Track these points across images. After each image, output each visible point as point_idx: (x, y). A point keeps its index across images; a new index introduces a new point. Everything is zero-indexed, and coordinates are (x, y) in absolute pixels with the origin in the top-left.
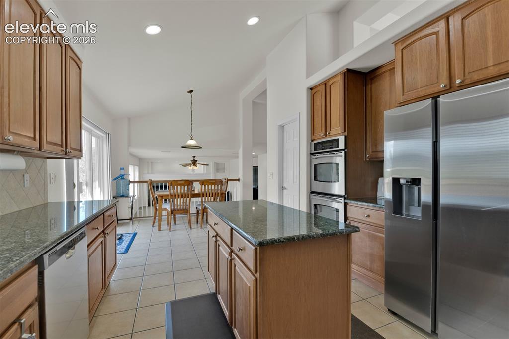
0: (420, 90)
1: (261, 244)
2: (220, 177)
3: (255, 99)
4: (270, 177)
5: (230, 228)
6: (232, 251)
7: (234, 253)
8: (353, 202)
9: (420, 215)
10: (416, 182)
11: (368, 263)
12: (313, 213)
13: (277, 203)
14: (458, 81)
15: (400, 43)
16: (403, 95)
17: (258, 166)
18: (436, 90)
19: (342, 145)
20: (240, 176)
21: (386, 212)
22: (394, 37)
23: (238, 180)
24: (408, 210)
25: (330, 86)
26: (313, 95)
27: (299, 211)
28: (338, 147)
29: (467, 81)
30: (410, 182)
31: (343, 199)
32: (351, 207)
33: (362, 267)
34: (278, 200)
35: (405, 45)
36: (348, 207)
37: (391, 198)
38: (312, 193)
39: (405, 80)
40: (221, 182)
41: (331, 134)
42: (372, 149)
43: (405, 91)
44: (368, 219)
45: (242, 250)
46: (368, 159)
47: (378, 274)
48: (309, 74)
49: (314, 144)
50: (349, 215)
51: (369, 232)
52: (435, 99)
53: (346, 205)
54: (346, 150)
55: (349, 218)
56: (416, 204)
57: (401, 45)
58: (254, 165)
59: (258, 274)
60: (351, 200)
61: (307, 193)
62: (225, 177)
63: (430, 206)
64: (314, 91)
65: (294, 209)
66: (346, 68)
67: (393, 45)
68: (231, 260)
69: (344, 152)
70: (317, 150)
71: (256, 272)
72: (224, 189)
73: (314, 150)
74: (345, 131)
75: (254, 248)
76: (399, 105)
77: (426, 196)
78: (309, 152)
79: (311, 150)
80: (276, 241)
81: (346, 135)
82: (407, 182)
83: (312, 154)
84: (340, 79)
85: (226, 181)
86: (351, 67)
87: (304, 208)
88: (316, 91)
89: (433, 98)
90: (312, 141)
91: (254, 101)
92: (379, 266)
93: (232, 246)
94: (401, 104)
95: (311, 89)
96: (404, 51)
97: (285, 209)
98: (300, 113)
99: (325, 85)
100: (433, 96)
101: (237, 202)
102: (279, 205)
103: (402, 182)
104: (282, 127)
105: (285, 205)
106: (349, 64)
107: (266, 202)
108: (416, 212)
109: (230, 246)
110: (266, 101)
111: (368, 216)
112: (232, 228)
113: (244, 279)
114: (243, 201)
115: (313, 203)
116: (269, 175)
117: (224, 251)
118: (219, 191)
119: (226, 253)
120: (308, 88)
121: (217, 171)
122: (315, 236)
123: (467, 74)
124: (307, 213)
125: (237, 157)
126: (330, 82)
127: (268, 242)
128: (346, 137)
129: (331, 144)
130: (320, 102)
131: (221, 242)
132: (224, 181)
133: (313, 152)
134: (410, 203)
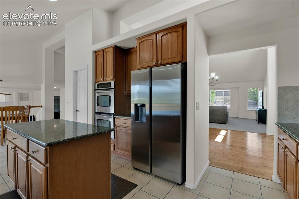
0: (146, 63)
1: (49, 145)
2: (24, 104)
3: (56, 50)
4: (67, 104)
5: (27, 139)
6: (28, 155)
7: (30, 156)
8: (118, 117)
9: (145, 120)
10: (144, 105)
11: (125, 147)
12: (96, 125)
13: (73, 121)
14: (159, 62)
15: (139, 39)
16: (140, 64)
17: (59, 97)
18: (152, 65)
19: (112, 86)
20: (43, 103)
21: (132, 120)
22: (136, 36)
23: (41, 106)
24: (141, 118)
25: (106, 53)
26: (97, 56)
27: (88, 124)
28: (110, 87)
29: (162, 63)
30: (141, 105)
31: (113, 115)
32: (117, 120)
33: (122, 150)
34: (73, 119)
35: (141, 41)
36: (116, 119)
37: (134, 114)
38: (96, 113)
39: (141, 58)
40: (23, 108)
41: (106, 80)
42: (128, 89)
43: (141, 63)
44: (125, 125)
45: (36, 152)
46: (126, 94)
47: (129, 152)
48: (94, 43)
49: (97, 84)
50: (116, 124)
51: (125, 131)
52: (151, 69)
53: (114, 118)
54: (115, 89)
55: (116, 126)
56: (144, 116)
57: (140, 41)
58: (55, 96)
59: (48, 164)
60: (117, 115)
61: (93, 113)
62: (28, 105)
63: (149, 116)
64: (97, 53)
65: (84, 123)
66: (114, 45)
67: (136, 39)
68: (27, 161)
69: (113, 90)
70: (98, 88)
71: (47, 163)
72: (26, 113)
73: (97, 88)
74: (114, 79)
75: (44, 148)
76: (138, 69)
77: (147, 112)
78: (94, 89)
79: (95, 88)
80: (61, 142)
81: (115, 81)
82: (140, 105)
83: (95, 90)
84: (111, 50)
85: (29, 107)
86: (117, 45)
87: (90, 122)
88: (99, 53)
89: (150, 68)
90: (96, 82)
91: (56, 51)
92: (130, 148)
93: (28, 152)
94: (139, 69)
95: (95, 52)
96: (141, 44)
97: (78, 124)
98: (88, 65)
99: (104, 51)
100: (150, 67)
101: (40, 122)
102: (74, 122)
103: (138, 105)
104: (76, 72)
105: (78, 121)
106: (116, 43)
107: (64, 121)
108: (144, 119)
109: (27, 152)
110: (65, 53)
111: (125, 123)
112: (28, 140)
113: (38, 170)
114: (45, 120)
115: (97, 118)
116: (66, 103)
117: (22, 157)
118: (21, 115)
119: (24, 158)
120: (93, 51)
121: (21, 100)
122: (88, 136)
123: (162, 60)
124: (92, 125)
125: (40, 90)
126: (106, 51)
127: (55, 143)
128: (114, 82)
129: (107, 85)
130: (100, 60)
131: (19, 151)
132: (26, 107)
133: (97, 89)
134: (142, 116)
